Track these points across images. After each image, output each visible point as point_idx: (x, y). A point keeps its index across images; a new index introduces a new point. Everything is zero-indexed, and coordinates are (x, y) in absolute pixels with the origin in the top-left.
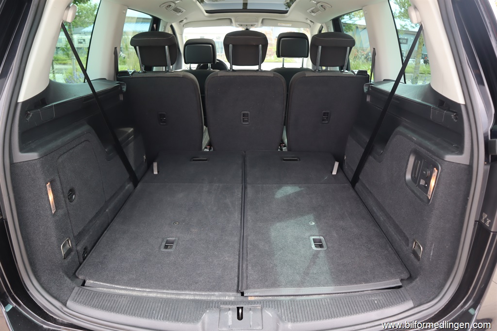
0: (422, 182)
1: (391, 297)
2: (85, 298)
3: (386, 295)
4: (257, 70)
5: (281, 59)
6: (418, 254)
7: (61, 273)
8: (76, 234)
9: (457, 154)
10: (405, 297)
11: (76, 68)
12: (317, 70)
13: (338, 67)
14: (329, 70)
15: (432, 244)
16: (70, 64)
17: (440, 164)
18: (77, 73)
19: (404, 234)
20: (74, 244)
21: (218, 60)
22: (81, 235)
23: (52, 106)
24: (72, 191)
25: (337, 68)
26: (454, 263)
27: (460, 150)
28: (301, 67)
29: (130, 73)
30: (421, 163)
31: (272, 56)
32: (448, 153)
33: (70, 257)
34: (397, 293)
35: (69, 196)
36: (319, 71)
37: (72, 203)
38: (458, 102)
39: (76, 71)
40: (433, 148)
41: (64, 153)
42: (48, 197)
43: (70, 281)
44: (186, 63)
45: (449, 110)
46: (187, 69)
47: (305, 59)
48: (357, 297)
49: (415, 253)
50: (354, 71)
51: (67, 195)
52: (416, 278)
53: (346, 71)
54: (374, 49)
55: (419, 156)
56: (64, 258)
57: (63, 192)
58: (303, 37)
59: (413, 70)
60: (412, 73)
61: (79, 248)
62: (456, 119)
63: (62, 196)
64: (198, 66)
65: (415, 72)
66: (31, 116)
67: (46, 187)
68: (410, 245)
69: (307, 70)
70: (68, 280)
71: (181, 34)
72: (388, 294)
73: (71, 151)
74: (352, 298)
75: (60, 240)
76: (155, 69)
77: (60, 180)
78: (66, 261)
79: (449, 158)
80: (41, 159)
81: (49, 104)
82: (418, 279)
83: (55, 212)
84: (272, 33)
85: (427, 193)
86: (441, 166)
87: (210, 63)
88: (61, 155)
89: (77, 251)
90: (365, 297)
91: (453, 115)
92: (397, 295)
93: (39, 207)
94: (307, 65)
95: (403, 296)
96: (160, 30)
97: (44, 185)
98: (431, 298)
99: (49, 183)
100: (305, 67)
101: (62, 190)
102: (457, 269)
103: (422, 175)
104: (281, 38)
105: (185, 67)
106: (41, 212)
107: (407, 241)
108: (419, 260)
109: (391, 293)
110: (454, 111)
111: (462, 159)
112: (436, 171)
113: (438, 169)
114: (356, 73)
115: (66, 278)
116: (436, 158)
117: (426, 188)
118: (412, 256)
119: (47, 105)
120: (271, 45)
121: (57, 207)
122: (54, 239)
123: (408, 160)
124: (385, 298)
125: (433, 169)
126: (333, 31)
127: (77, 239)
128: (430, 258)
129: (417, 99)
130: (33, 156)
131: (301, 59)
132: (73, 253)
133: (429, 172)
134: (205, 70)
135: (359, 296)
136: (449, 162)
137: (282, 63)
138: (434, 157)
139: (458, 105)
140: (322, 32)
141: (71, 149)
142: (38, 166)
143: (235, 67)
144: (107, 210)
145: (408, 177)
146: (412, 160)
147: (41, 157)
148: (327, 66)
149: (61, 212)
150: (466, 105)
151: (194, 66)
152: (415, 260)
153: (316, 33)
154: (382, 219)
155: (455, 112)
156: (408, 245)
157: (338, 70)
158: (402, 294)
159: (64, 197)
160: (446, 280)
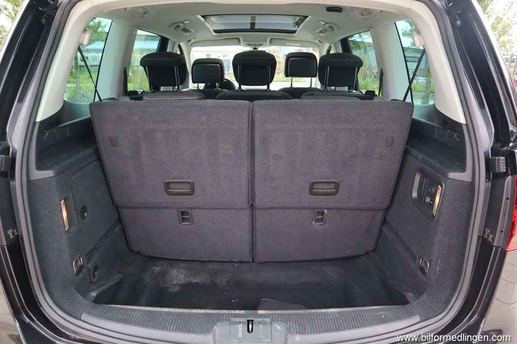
0: (428, 200)
1: (398, 312)
2: (99, 311)
3: (393, 310)
4: (266, 90)
5: (290, 78)
6: (425, 269)
7: (73, 290)
8: (88, 251)
9: (460, 172)
10: (412, 312)
11: (80, 87)
12: (325, 91)
13: (347, 87)
14: (337, 89)
15: (438, 259)
16: (74, 82)
17: (444, 181)
18: (81, 92)
19: (412, 251)
20: (86, 261)
21: (226, 79)
22: (91, 252)
23: (66, 125)
24: (84, 209)
25: (346, 89)
26: (460, 278)
27: (462, 168)
28: (310, 86)
29: (139, 93)
30: (426, 181)
31: (280, 75)
32: (451, 171)
33: (81, 274)
34: (404, 308)
35: (81, 213)
36: (327, 91)
37: (84, 221)
38: (460, 122)
39: (80, 90)
40: (438, 165)
41: (77, 171)
42: (62, 214)
43: (82, 298)
44: (194, 82)
45: (452, 130)
46: (194, 88)
47: (314, 79)
48: (365, 312)
49: (422, 270)
50: (362, 91)
51: (79, 212)
52: (423, 294)
53: (355, 91)
54: (382, 69)
55: (424, 174)
56: (76, 275)
57: (76, 210)
58: (311, 57)
59: (424, 90)
60: (423, 92)
61: (90, 266)
62: (459, 138)
63: (75, 213)
64: (205, 86)
65: (426, 91)
66: (47, 135)
67: (60, 204)
68: (417, 261)
69: (316, 89)
70: (80, 297)
71: (189, 54)
72: (395, 309)
73: (84, 169)
74: (360, 312)
75: (72, 257)
76: (162, 89)
77: (73, 198)
78: (78, 278)
79: (453, 175)
80: (56, 177)
81: (63, 124)
82: (425, 295)
83: (68, 229)
84: (280, 52)
85: (432, 210)
86: (445, 183)
87: (218, 83)
88: (74, 174)
89: (88, 268)
90: (373, 312)
91: (455, 135)
92: (404, 311)
93: (53, 224)
94: (315, 84)
95: (410, 311)
96: (168, 51)
97: (59, 202)
98: (438, 312)
99: (63, 201)
100: (313, 86)
101: (75, 207)
102: (463, 283)
103: (428, 191)
104: (290, 58)
105: (192, 86)
106: (56, 229)
107: (414, 257)
108: (426, 276)
109: (398, 309)
110: (457, 130)
111: (464, 177)
112: (440, 188)
113: (442, 187)
114: (364, 93)
115: (78, 295)
116: (440, 176)
117: (432, 205)
118: (419, 272)
119: (61, 124)
120: (280, 63)
121: (70, 224)
122: (67, 256)
123: (414, 178)
124: (392, 313)
125: (438, 186)
126: (341, 52)
127: (89, 256)
128: (436, 274)
129: (423, 119)
130: (49, 173)
131: (309, 79)
132: (84, 270)
133: (433, 190)
134: (213, 90)
135: (366, 311)
136: (452, 179)
137: (290, 83)
138: (438, 175)
139: (460, 124)
140: (331, 53)
141: (83, 168)
142: (54, 183)
143: (243, 87)
144: (116, 229)
145: (415, 194)
146: (418, 178)
147: (57, 174)
148: (335, 86)
149: (74, 229)
150: (467, 125)
151: (202, 86)
152: (423, 276)
153: (324, 53)
154: (389, 236)
155: (457, 132)
156: (415, 262)
157: (347, 90)
158: (409, 309)
159: (77, 214)
160: (452, 295)
